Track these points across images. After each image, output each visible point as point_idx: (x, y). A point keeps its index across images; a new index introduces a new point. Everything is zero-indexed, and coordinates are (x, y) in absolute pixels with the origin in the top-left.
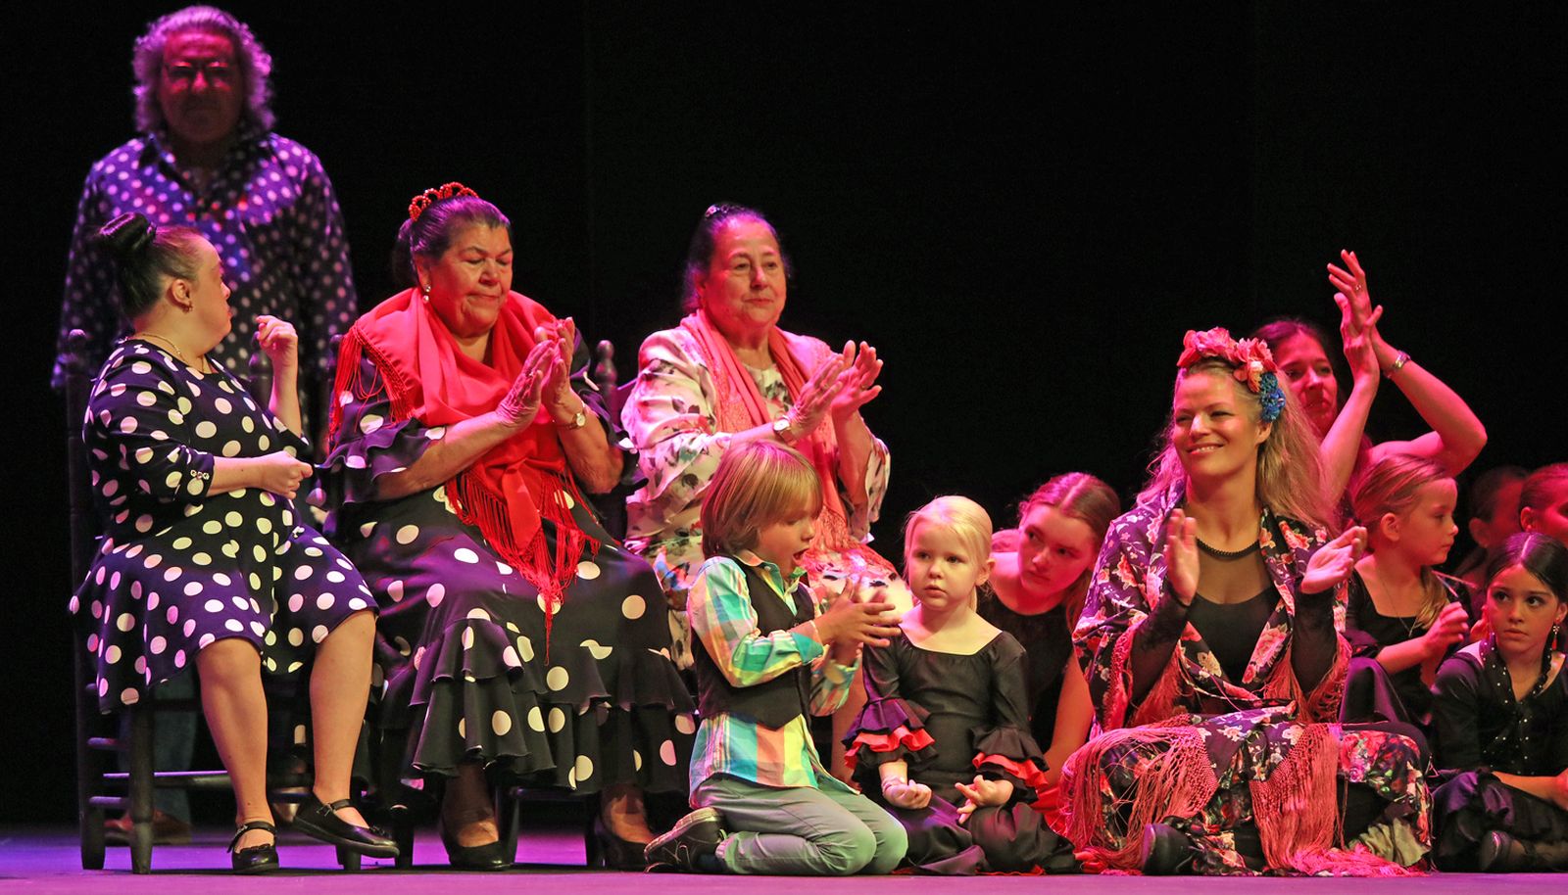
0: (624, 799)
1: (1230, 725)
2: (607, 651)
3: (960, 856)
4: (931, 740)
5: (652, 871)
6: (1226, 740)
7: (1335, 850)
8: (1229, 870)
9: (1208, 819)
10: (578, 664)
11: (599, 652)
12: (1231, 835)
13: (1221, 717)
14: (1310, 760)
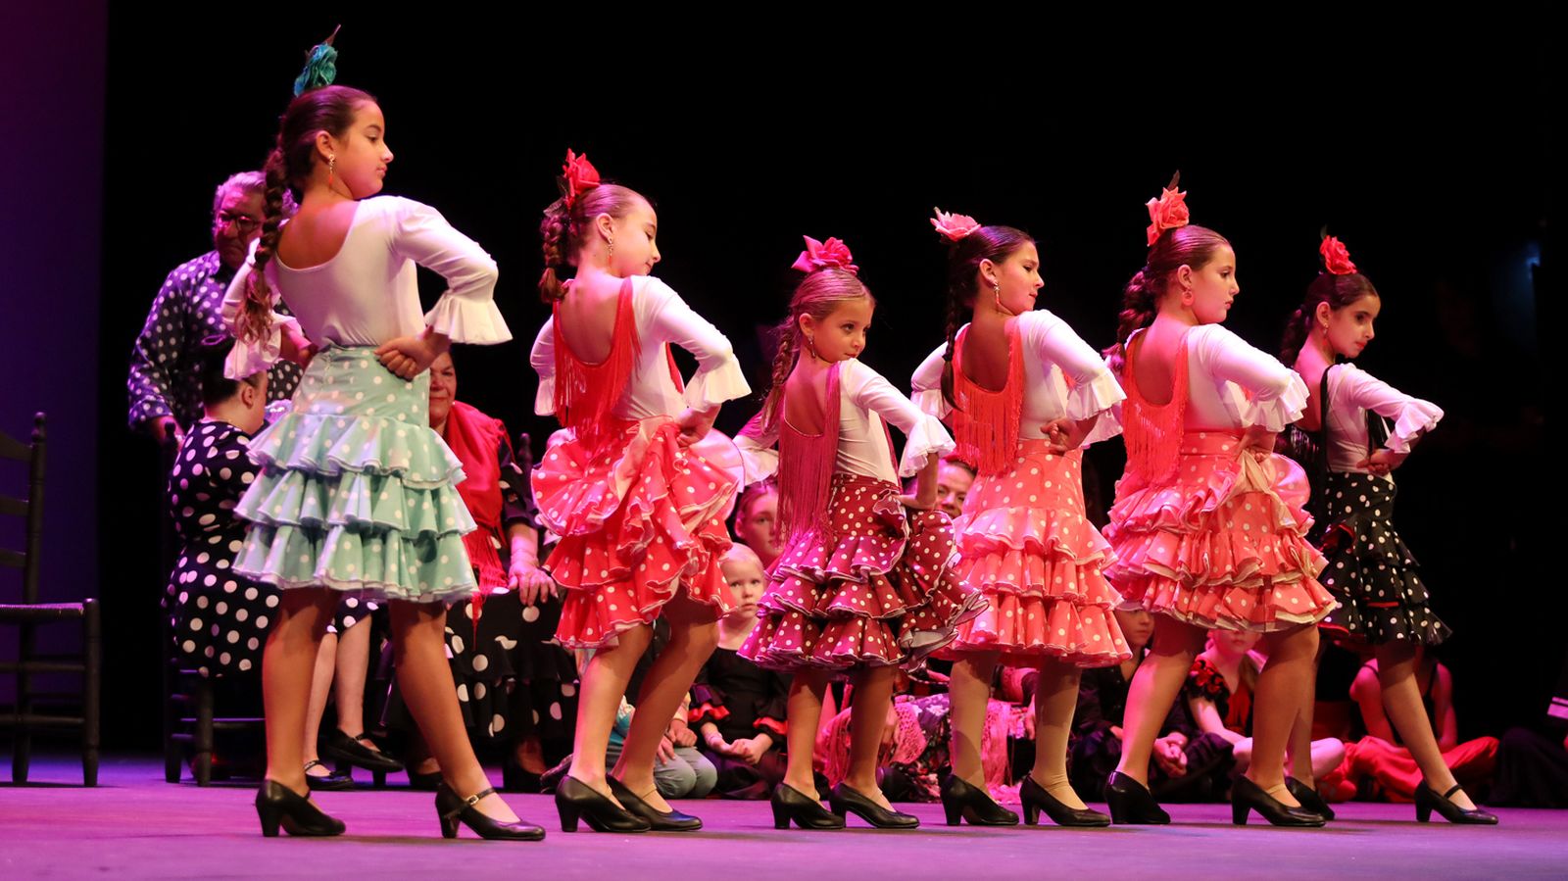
0: (526, 744)
1: (934, 704)
2: (513, 644)
3: (752, 787)
4: (727, 713)
5: (545, 793)
6: (932, 716)
7: (1004, 786)
8: (933, 799)
9: (920, 765)
10: (494, 652)
11: (507, 644)
12: (935, 775)
13: (928, 698)
14: (989, 728)
